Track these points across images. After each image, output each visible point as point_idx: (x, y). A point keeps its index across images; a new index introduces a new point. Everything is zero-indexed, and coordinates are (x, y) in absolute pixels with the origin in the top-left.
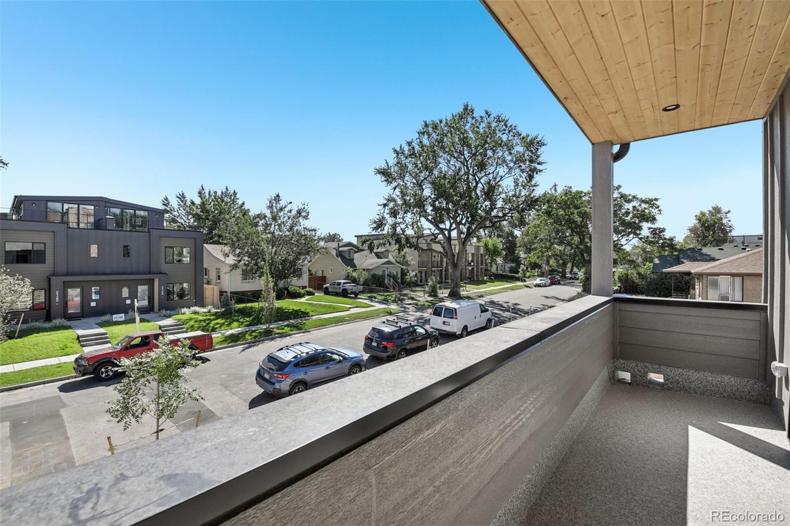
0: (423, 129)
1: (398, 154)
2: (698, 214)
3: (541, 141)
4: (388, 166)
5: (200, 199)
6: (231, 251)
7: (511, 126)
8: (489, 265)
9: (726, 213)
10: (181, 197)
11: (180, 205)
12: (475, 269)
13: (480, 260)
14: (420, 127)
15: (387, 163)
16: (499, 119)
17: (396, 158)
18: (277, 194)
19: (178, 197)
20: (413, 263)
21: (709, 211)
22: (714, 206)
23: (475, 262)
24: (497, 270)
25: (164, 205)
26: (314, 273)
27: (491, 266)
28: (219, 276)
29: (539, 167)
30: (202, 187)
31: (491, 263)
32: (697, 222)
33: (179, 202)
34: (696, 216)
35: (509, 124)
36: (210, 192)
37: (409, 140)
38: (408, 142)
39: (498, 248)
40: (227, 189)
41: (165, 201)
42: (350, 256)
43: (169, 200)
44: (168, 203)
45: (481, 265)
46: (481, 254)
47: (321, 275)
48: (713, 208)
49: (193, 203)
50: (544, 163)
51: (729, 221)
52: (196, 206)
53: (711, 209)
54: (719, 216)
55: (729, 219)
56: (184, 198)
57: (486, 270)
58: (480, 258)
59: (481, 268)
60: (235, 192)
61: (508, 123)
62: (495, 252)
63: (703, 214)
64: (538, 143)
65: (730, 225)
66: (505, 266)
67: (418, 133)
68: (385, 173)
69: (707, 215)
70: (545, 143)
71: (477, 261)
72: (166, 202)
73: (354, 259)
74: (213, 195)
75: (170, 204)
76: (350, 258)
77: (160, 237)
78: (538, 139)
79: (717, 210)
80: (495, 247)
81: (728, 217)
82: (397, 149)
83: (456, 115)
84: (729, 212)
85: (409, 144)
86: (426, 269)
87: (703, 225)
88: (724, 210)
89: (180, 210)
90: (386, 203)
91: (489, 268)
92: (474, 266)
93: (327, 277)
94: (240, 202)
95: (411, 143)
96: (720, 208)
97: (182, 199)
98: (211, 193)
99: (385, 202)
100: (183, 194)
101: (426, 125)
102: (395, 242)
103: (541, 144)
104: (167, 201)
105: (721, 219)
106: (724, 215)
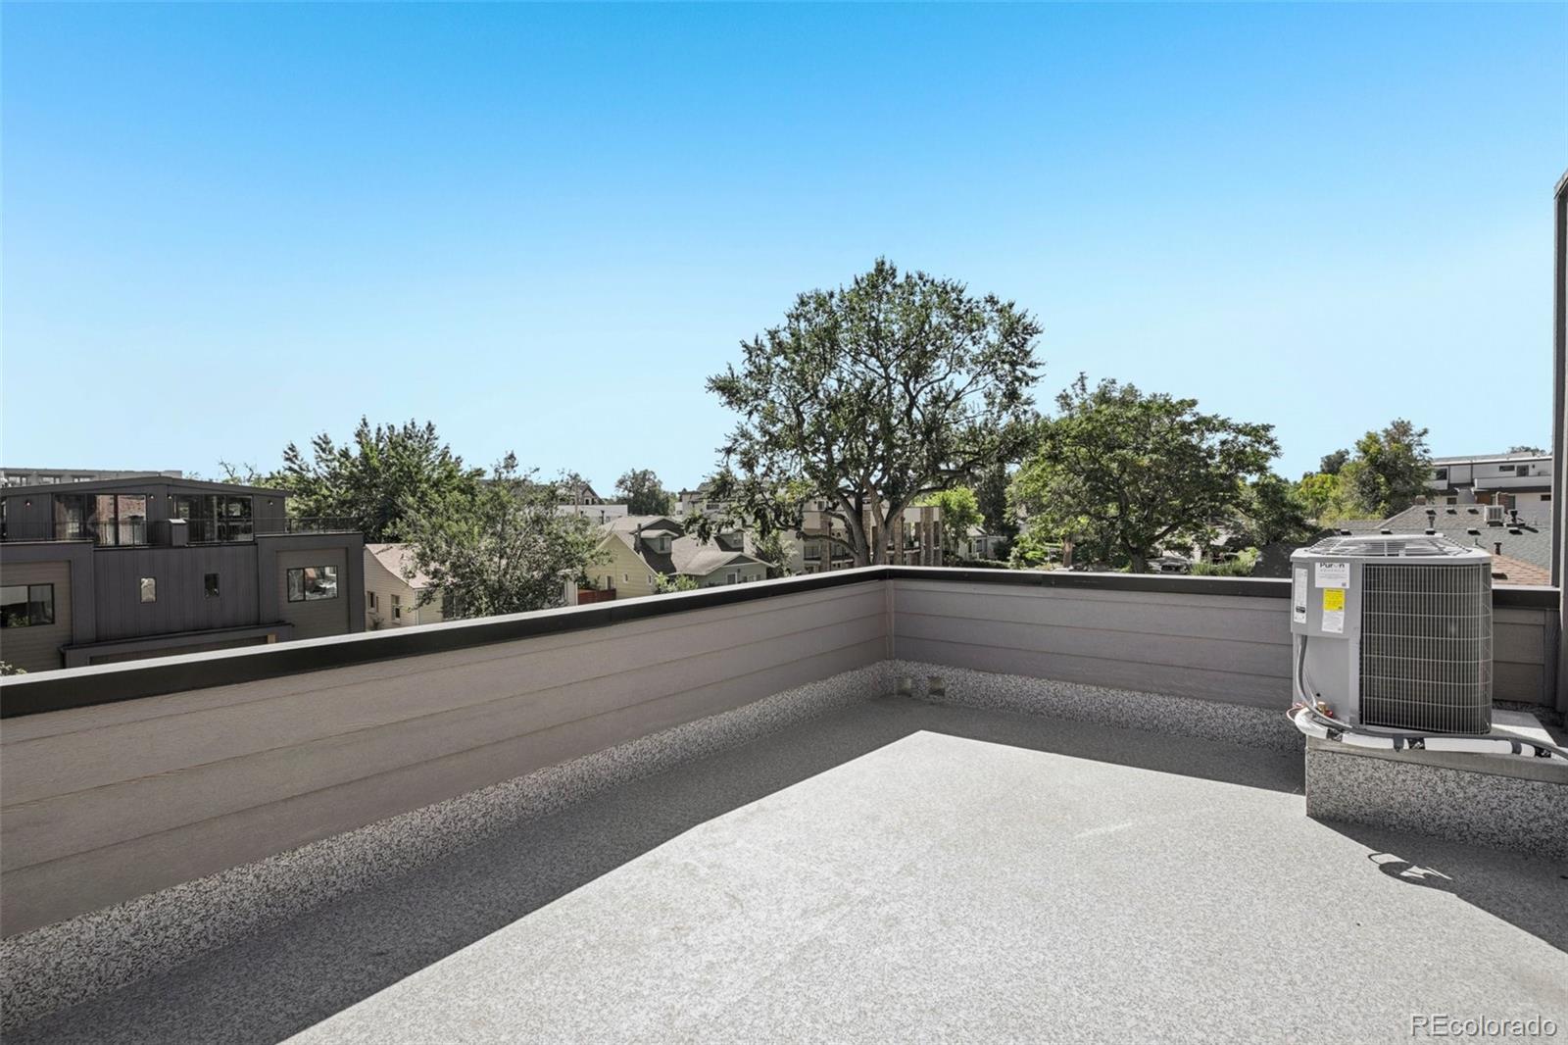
0: (797, 309)
1: (750, 353)
2: (1364, 437)
3: (1031, 325)
4: (733, 375)
5: (359, 447)
6: (419, 565)
7: (969, 301)
8: (952, 542)
9: (1420, 435)
10: (321, 442)
11: (320, 457)
12: (923, 553)
13: (932, 535)
14: (791, 304)
15: (730, 368)
16: (944, 288)
17: (747, 362)
18: (510, 453)
19: (315, 443)
20: (792, 553)
21: (1386, 431)
22: (1396, 419)
23: (923, 539)
24: (970, 551)
25: (287, 459)
26: (593, 583)
27: (957, 544)
28: (398, 610)
29: (1031, 372)
30: (364, 420)
31: (956, 539)
32: (1361, 454)
33: (317, 451)
34: (1358, 444)
35: (965, 297)
36: (379, 429)
37: (772, 328)
38: (769, 332)
39: (969, 508)
40: (413, 424)
41: (288, 451)
42: (662, 548)
43: (298, 448)
44: (295, 456)
45: (936, 546)
46: (936, 523)
47: (606, 588)
48: (1393, 424)
49: (345, 454)
50: (1040, 364)
51: (1425, 451)
52: (351, 460)
53: (1390, 427)
54: (1405, 440)
55: (1425, 447)
56: (327, 443)
57: (946, 553)
58: (932, 530)
59: (935, 551)
60: (430, 424)
61: (963, 294)
62: (962, 518)
63: (1372, 438)
64: (1025, 328)
65: (1426, 459)
66: (986, 541)
67: (788, 316)
68: (728, 389)
69: (1382, 440)
70: (1040, 329)
71: (928, 536)
72: (292, 454)
73: (670, 554)
74: (388, 434)
75: (300, 458)
76: (663, 552)
77: (277, 552)
78: (1027, 320)
79: (1403, 429)
80: (963, 507)
81: (1423, 442)
82: (747, 343)
83: (862, 280)
84: (1425, 432)
85: (773, 335)
86: (819, 562)
87: (1373, 461)
88: (1416, 429)
89: (320, 467)
90: (731, 447)
91: (952, 548)
92: (919, 548)
93: (618, 591)
94: (441, 444)
95: (776, 332)
96: (1409, 423)
97: (324, 446)
98: (382, 432)
99: (729, 444)
100: (325, 436)
101: (803, 303)
102: (753, 517)
103: (1031, 330)
104: (293, 451)
105: (1409, 447)
106: (1416, 439)
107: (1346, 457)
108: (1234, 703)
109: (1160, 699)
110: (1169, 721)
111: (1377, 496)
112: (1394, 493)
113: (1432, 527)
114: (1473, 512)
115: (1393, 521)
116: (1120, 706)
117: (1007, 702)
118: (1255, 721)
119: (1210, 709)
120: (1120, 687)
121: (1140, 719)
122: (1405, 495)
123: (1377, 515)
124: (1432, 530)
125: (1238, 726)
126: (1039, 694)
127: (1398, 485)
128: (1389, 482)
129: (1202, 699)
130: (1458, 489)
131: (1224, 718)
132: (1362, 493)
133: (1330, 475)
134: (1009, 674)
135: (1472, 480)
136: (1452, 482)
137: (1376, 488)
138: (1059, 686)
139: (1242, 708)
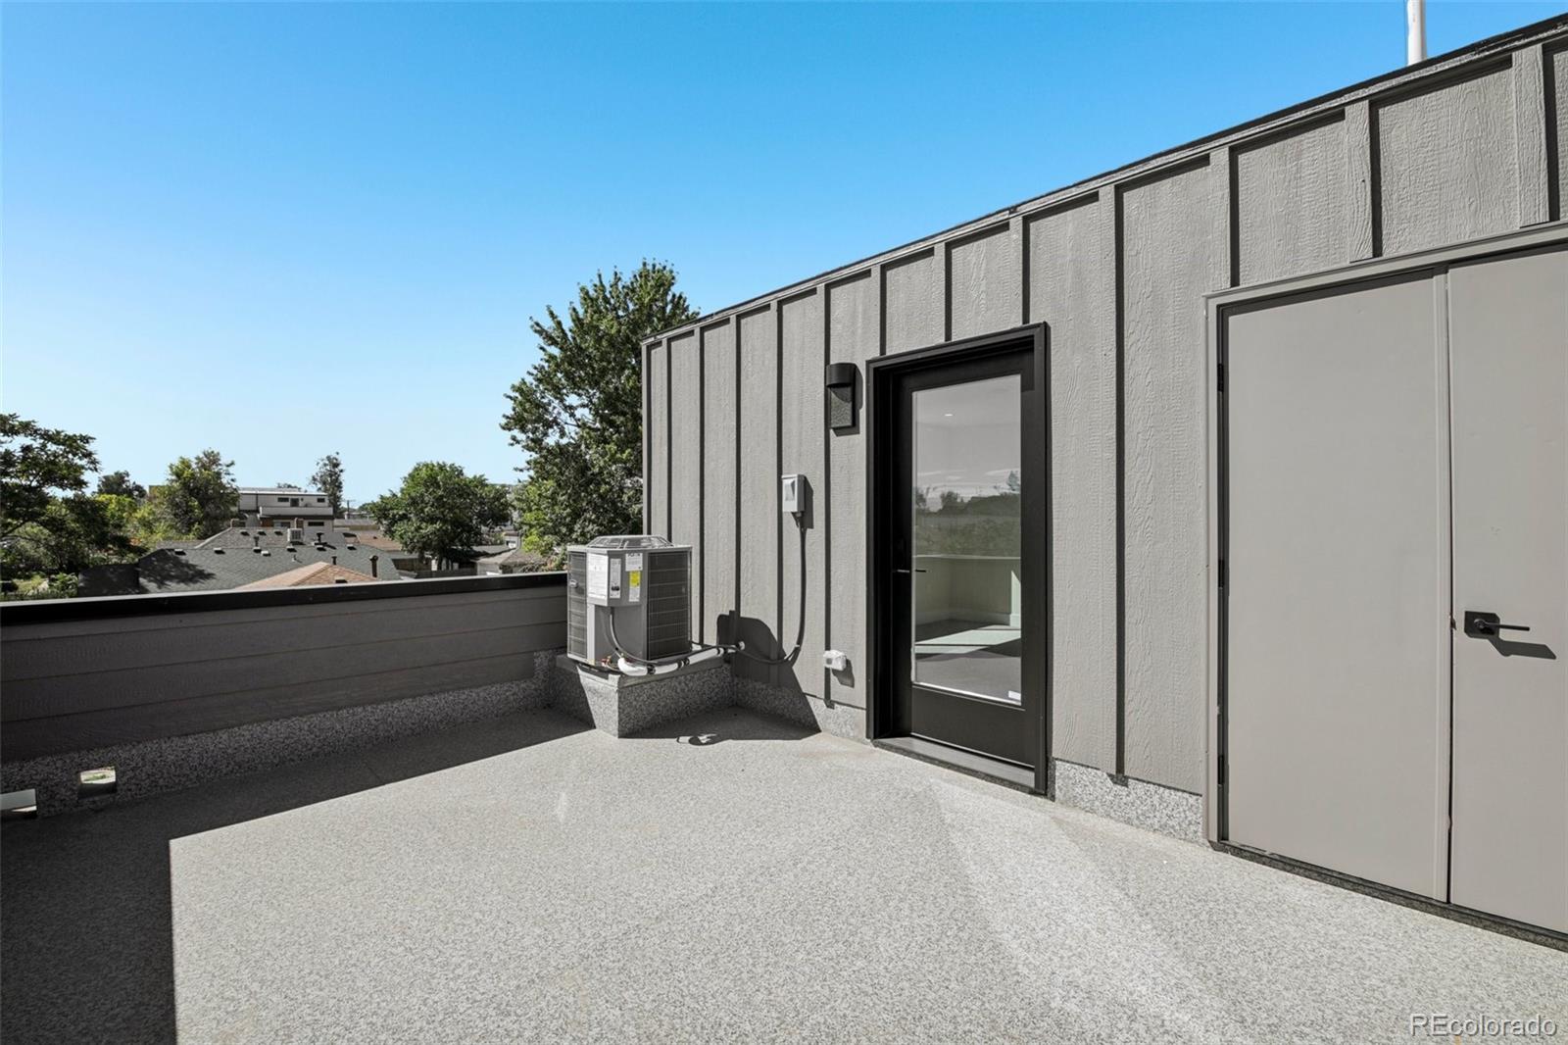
2: (176, 462)
9: (228, 466)
21: (198, 458)
22: (207, 449)
32: (174, 477)
34: (171, 467)
48: (204, 454)
51: (233, 480)
53: (201, 456)
54: (215, 469)
55: (232, 477)
63: (186, 464)
65: (234, 487)
69: (194, 466)
79: (212, 459)
81: (231, 472)
84: (232, 464)
87: (185, 485)
88: (224, 460)
96: (218, 454)
105: (218, 475)
106: (225, 468)
107: (126, 478)
108: (492, 683)
109: (430, 699)
110: (438, 718)
111: (190, 518)
112: (207, 516)
113: (257, 545)
114: (278, 533)
115: (212, 541)
116: (390, 719)
117: (236, 763)
118: (507, 694)
119: (474, 695)
120: (388, 700)
121: (410, 725)
122: (216, 518)
123: (191, 536)
124: (258, 548)
125: (495, 702)
126: (287, 738)
127: (210, 508)
128: (202, 505)
129: (466, 688)
130: (247, 516)
131: (485, 699)
132: (175, 515)
133: (114, 496)
134: (240, 725)
135: (258, 507)
136: (241, 508)
137: (189, 510)
138: (315, 719)
139: (498, 686)
